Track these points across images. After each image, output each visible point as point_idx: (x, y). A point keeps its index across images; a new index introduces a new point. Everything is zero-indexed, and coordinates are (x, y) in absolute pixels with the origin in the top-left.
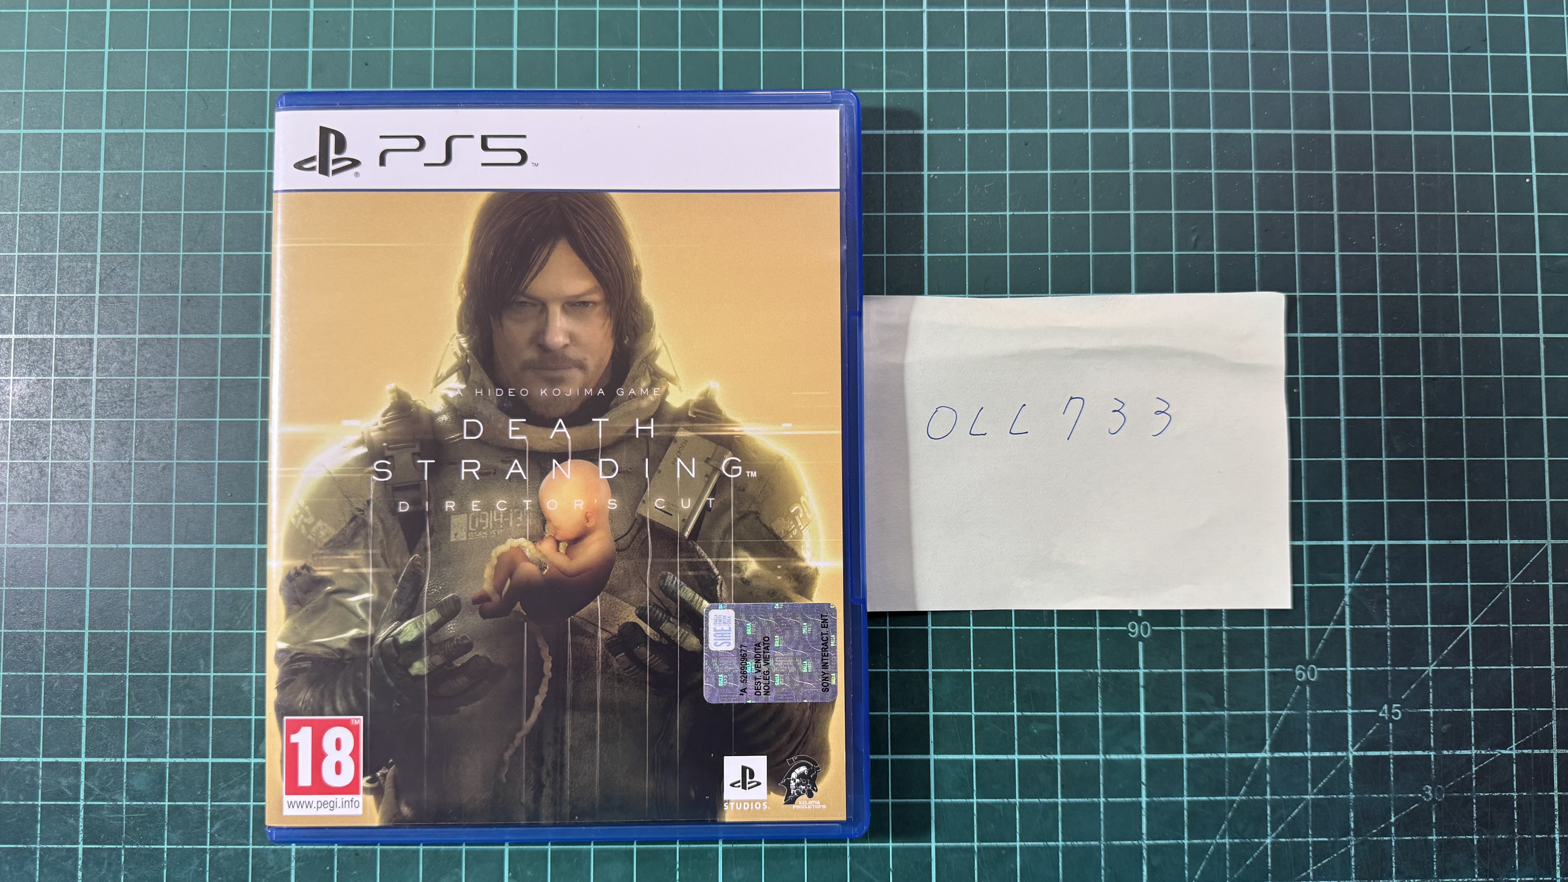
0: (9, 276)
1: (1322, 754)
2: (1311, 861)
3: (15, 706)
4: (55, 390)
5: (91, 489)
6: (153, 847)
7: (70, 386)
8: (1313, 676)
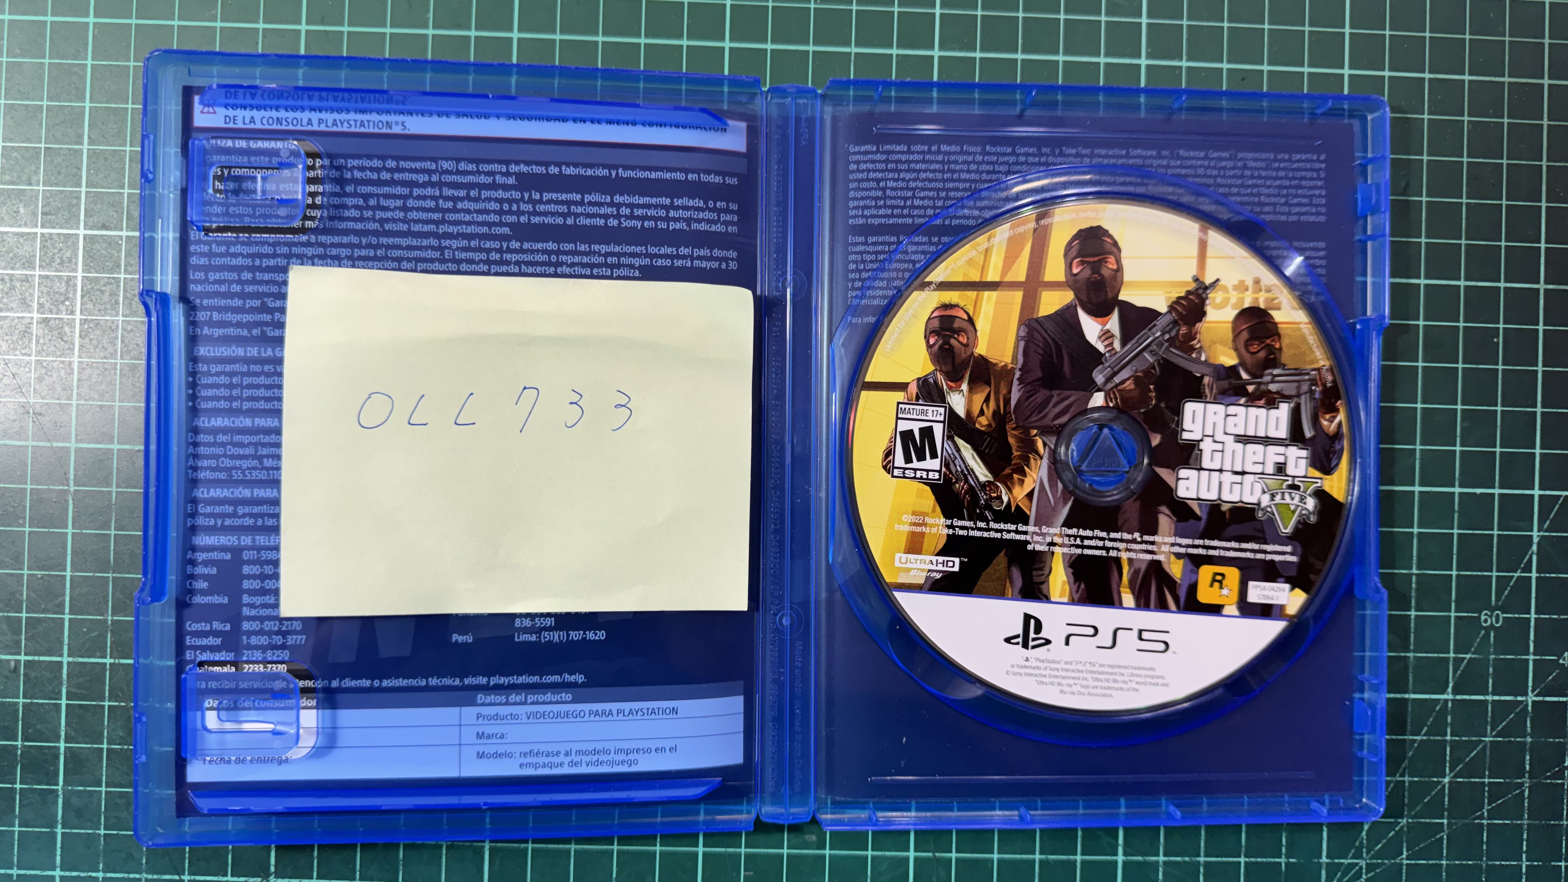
1: (1503, 698)
2: (1486, 801)
8: (1497, 622)
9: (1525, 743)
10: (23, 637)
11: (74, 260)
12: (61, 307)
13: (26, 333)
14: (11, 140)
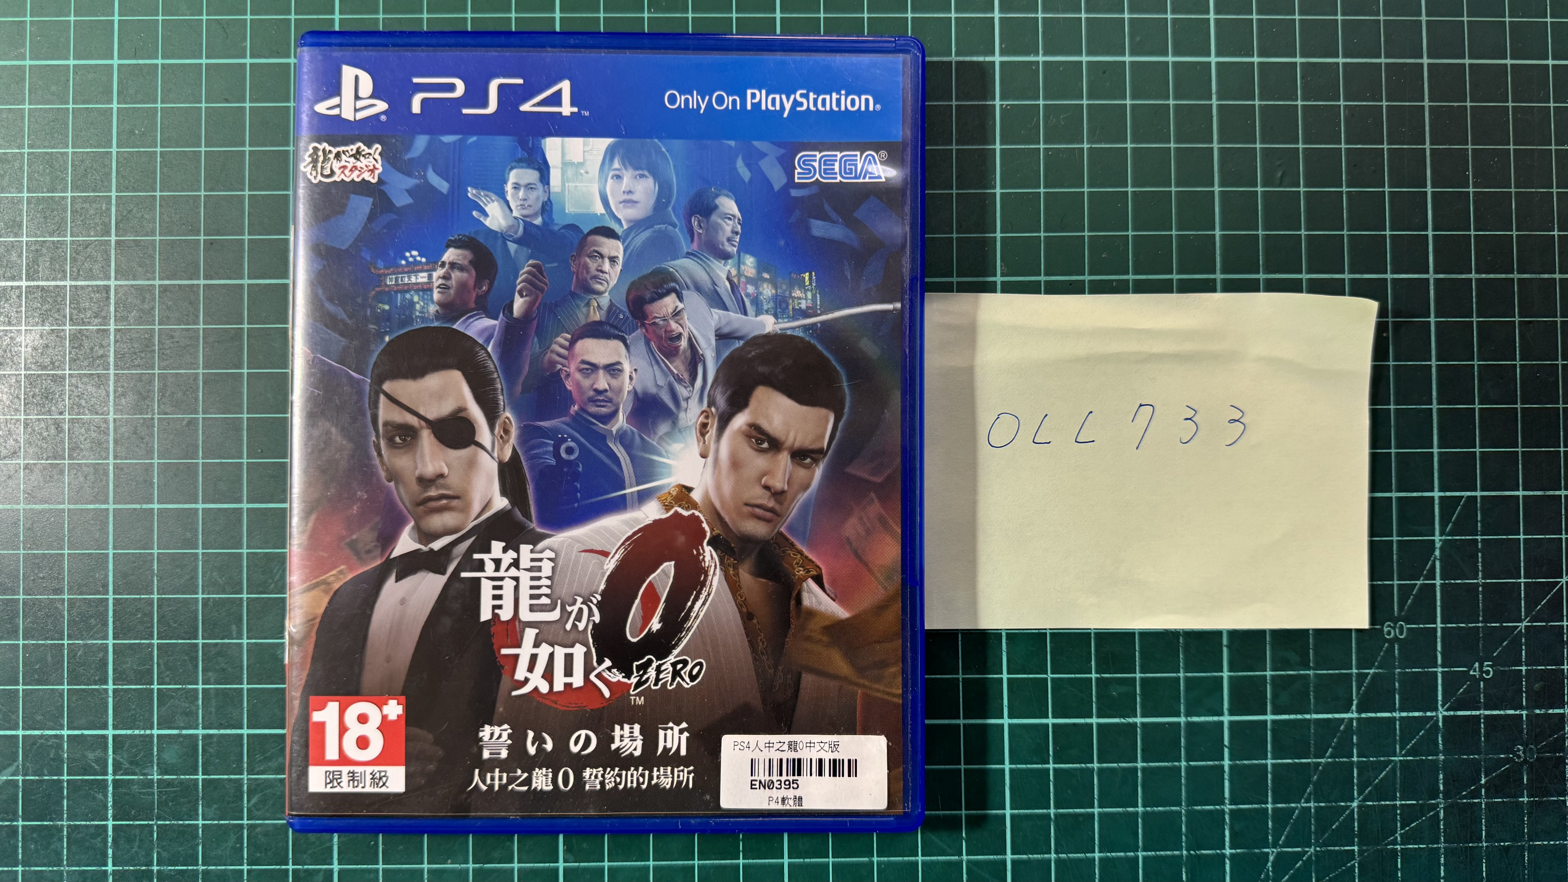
0: (18, 219)
1: (1411, 714)
2: (1399, 824)
3: (36, 677)
4: (70, 341)
5: (111, 446)
6: (187, 822)
7: (87, 337)
8: (1401, 634)
9: (1437, 760)
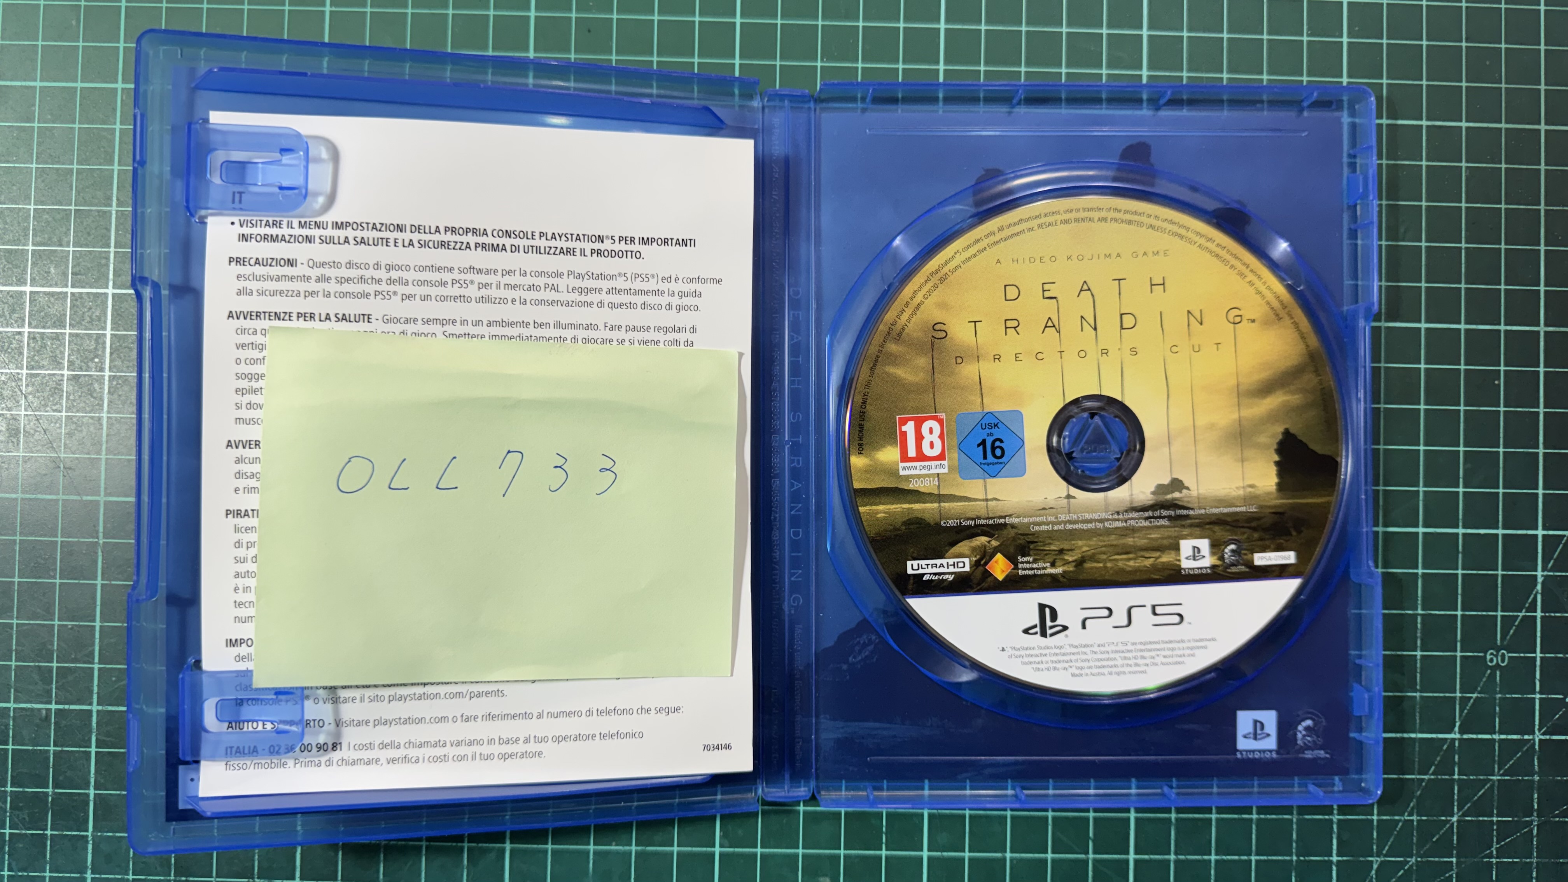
1: (1510, 737)
2: (1495, 839)
8: (1503, 661)
9: (1533, 781)
10: (54, 686)
11: (103, 319)
12: (90, 364)
13: (57, 389)
14: (42, 203)
